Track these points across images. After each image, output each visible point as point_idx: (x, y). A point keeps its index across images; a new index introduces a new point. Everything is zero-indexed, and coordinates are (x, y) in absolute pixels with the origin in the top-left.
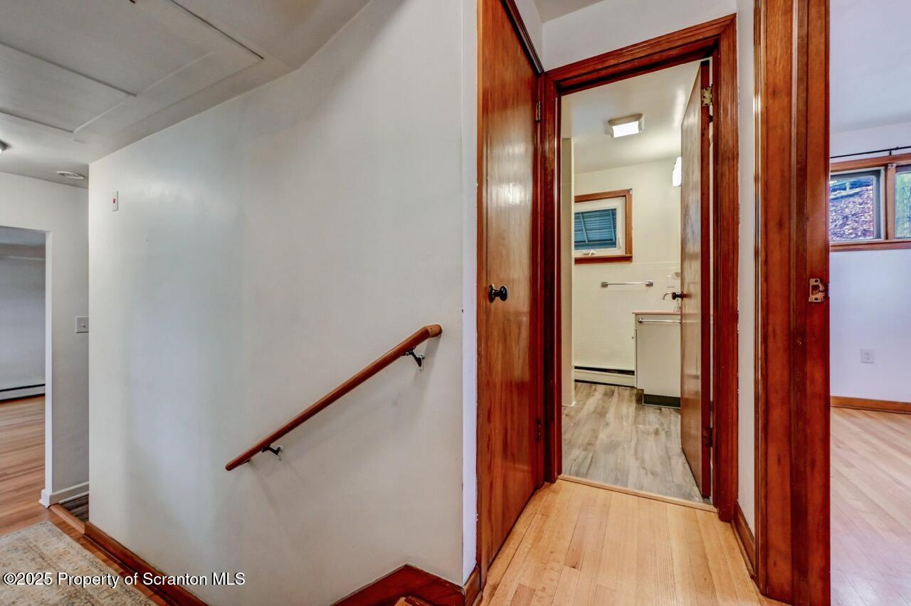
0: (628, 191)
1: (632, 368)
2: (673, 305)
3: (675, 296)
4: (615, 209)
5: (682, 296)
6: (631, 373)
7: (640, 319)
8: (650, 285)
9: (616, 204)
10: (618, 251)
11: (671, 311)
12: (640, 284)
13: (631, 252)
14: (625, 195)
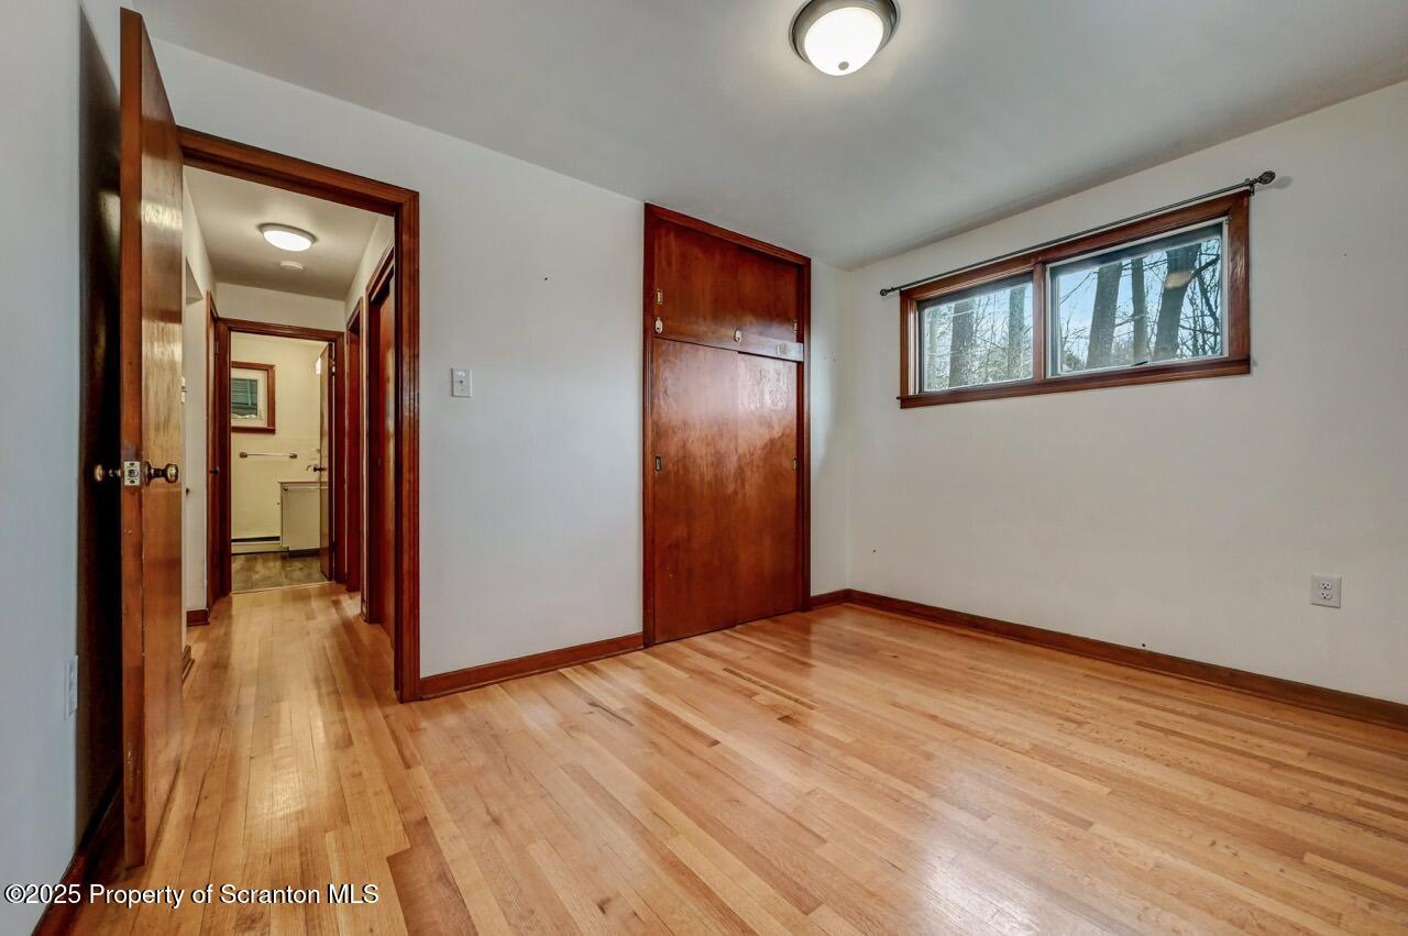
0: (272, 367)
1: (278, 535)
2: (315, 476)
3: (315, 469)
4: (256, 381)
5: (321, 470)
6: (277, 538)
7: (285, 487)
8: (294, 456)
9: (259, 376)
10: (262, 424)
11: (313, 480)
12: (284, 455)
13: (274, 424)
14: (268, 369)
